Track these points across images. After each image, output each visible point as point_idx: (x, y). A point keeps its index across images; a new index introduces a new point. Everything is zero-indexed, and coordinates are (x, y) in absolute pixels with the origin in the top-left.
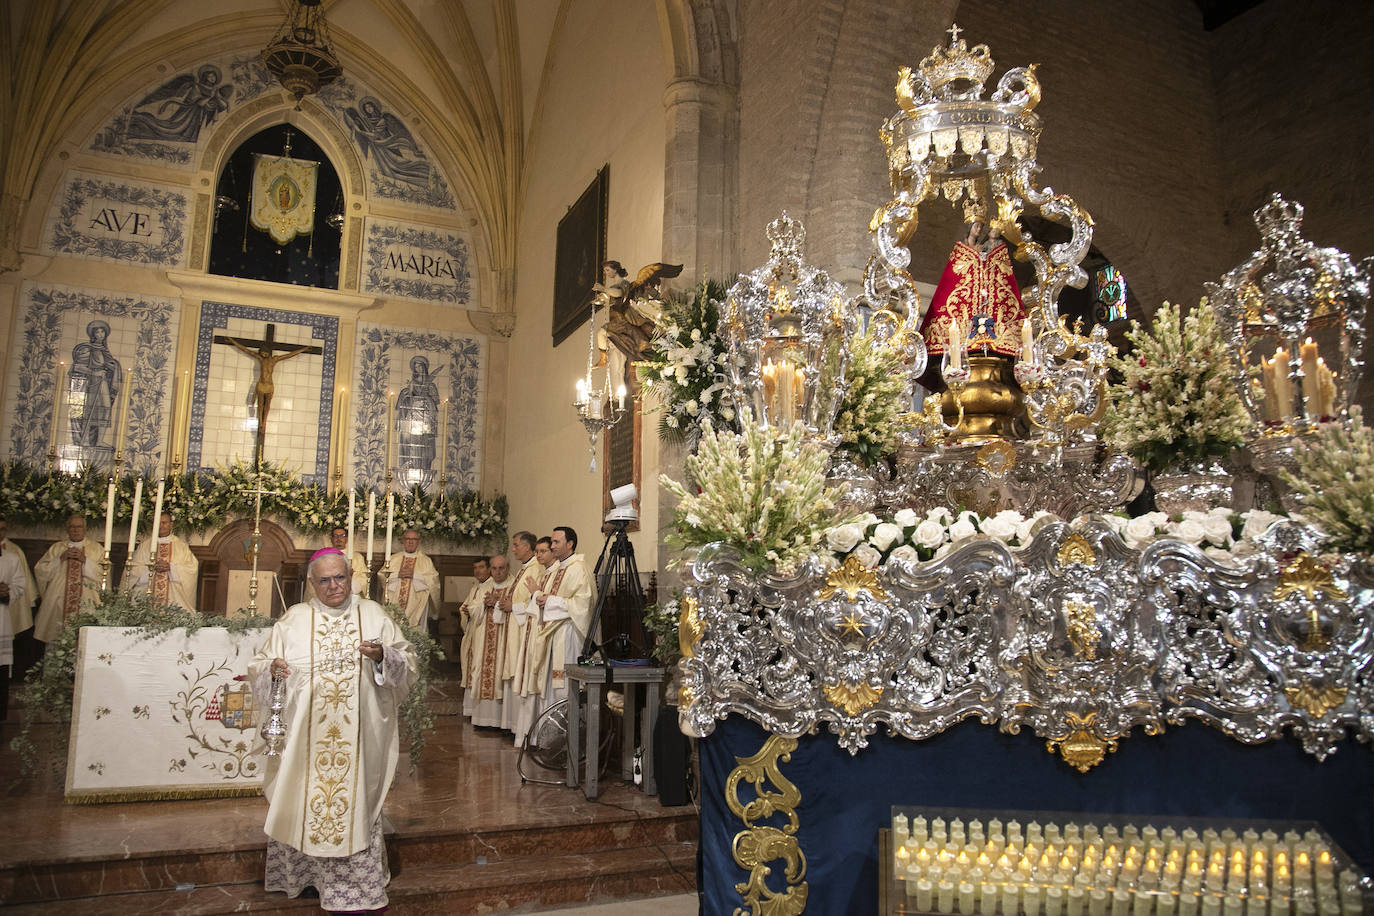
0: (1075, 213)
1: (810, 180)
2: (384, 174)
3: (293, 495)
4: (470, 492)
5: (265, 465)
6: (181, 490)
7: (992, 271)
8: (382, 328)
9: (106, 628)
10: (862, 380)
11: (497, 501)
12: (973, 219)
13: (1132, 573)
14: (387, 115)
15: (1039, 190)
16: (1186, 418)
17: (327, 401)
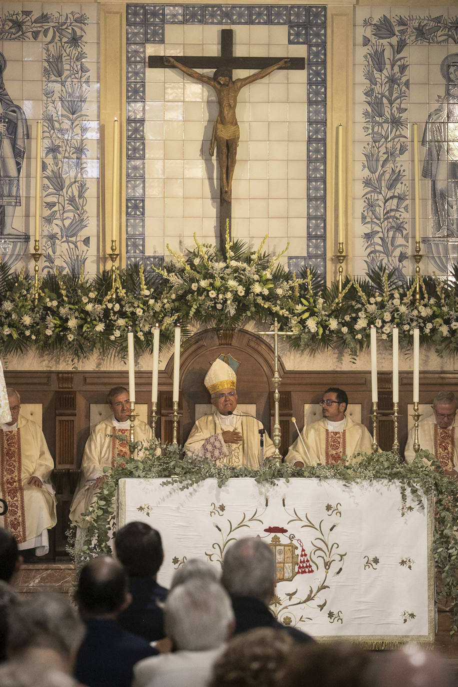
3: (279, 291)
5: (236, 247)
6: (122, 293)
8: (394, 14)
9: (142, 480)
17: (317, 140)
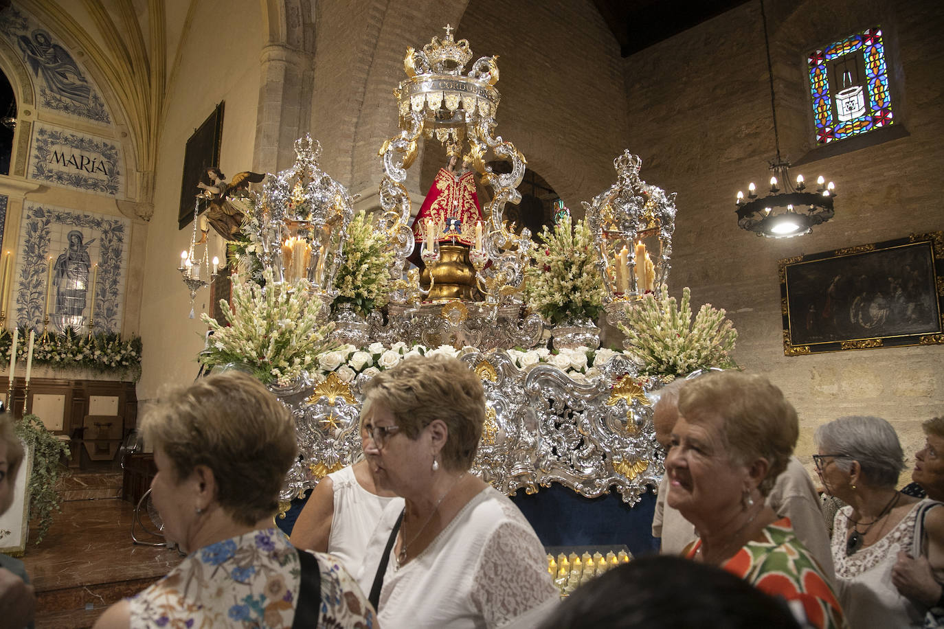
0: (515, 155)
1: (357, 123)
2: (52, 90)
4: (113, 334)
7: (462, 189)
8: (46, 207)
10: (359, 255)
11: (134, 341)
12: (452, 153)
13: (521, 387)
14: (55, 46)
15: (494, 138)
16: (572, 289)
